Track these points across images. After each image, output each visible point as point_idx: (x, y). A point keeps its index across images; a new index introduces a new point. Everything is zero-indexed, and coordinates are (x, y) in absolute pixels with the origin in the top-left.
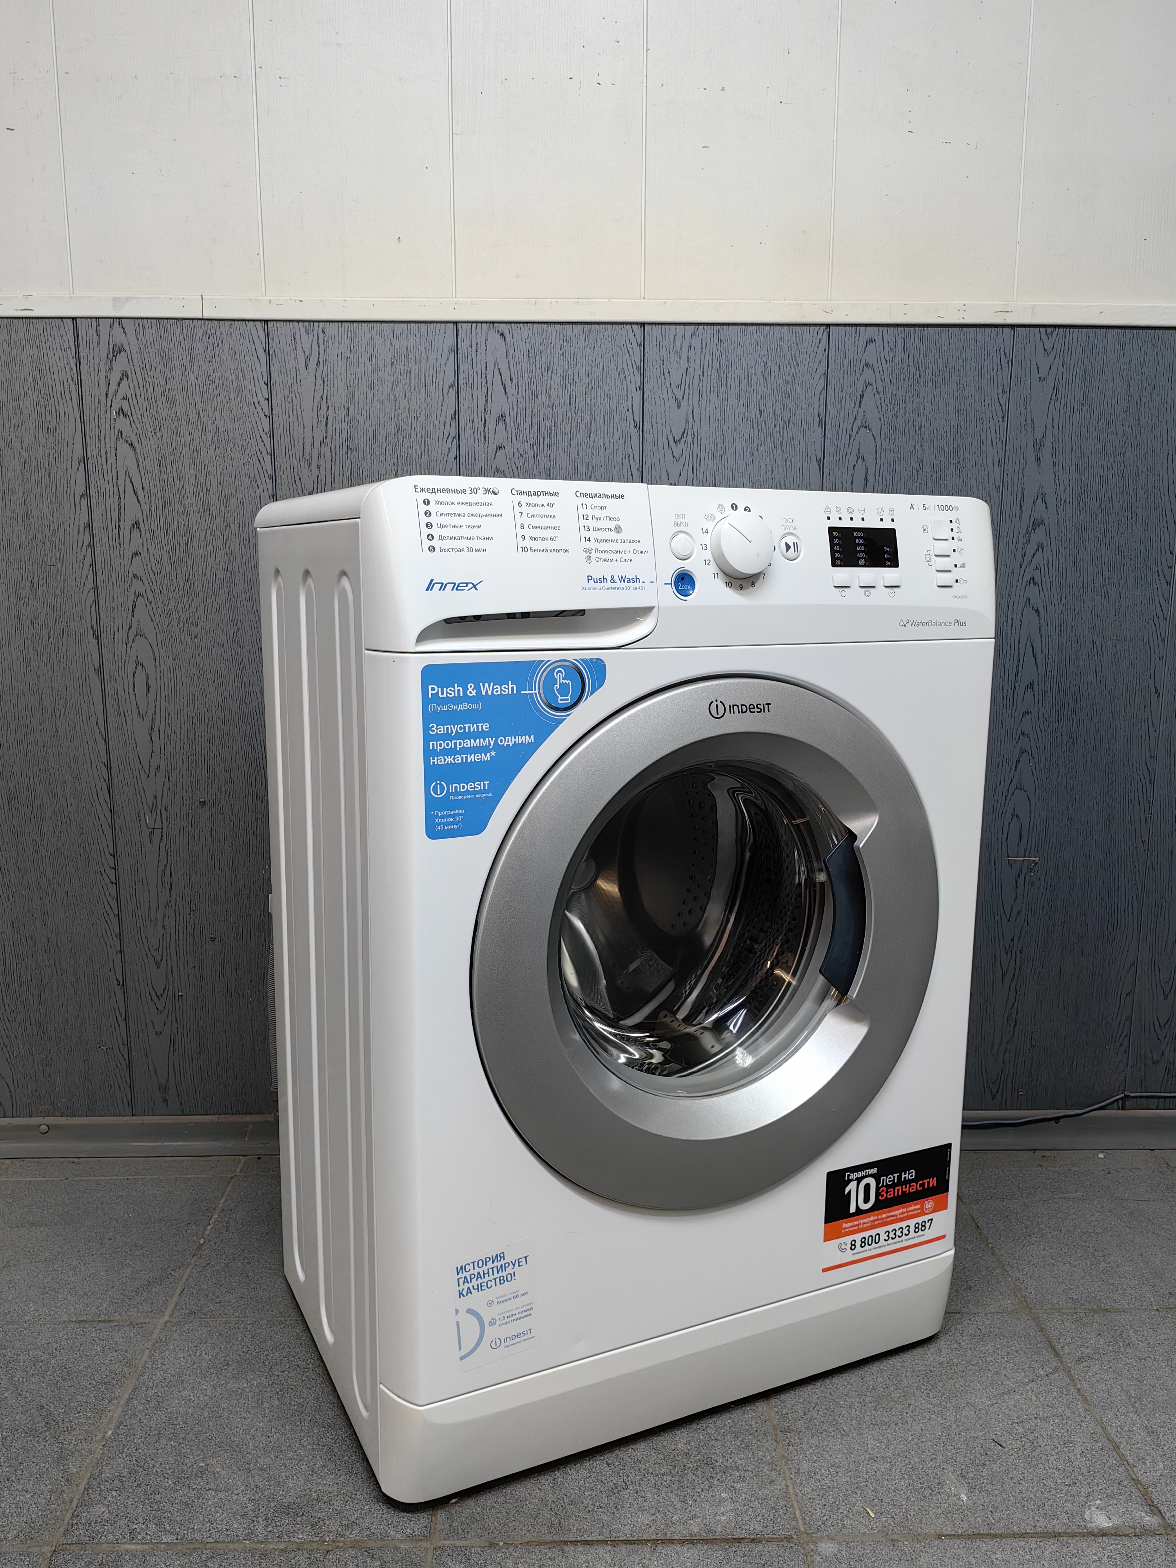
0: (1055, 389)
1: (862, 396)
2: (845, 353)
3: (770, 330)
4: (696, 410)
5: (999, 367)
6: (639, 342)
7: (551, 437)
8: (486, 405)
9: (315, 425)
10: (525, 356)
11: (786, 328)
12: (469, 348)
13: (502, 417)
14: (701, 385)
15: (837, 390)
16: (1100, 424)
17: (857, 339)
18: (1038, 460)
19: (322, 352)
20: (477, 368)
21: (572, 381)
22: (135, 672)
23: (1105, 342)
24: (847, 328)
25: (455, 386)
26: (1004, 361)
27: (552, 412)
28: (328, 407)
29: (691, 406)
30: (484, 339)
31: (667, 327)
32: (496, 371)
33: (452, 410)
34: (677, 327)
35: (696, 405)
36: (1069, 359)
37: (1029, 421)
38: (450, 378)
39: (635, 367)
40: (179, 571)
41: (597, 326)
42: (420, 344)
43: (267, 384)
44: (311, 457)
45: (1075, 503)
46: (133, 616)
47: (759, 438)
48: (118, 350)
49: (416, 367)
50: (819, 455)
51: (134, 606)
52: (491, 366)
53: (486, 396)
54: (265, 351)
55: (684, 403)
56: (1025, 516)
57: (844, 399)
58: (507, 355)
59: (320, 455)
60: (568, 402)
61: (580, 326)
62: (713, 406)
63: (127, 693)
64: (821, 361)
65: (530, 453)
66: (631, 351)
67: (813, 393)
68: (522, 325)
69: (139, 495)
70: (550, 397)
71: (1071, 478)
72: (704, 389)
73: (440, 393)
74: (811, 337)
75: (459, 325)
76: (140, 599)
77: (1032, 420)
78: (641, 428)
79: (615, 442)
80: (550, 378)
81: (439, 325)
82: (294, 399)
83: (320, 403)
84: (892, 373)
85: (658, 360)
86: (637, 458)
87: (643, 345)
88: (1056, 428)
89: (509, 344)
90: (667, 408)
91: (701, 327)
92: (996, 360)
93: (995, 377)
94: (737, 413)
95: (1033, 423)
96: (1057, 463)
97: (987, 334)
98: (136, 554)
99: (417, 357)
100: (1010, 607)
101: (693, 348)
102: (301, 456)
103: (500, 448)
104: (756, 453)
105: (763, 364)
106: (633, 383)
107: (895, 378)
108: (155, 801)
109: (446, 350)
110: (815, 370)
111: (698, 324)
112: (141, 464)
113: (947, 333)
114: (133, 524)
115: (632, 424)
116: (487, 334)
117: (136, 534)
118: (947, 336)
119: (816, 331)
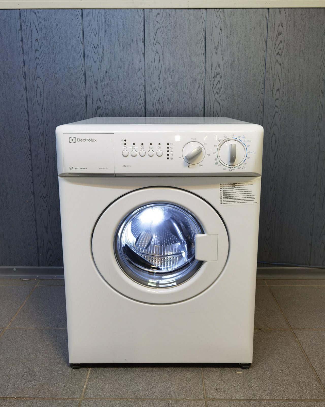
0: (221, 30)
1: (156, 32)
2: (150, 18)
3: (124, 11)
4: (101, 38)
5: (202, 22)
6: (81, 15)
7: (53, 47)
8: (31, 36)
10: (43, 20)
11: (129, 10)
12: (24, 18)
13: (37, 40)
14: (102, 29)
15: (148, 31)
16: (237, 41)
17: (153, 14)
18: (216, 53)
20: (28, 24)
21: (59, 28)
23: (237, 13)
24: (150, 9)
25: (21, 30)
26: (203, 21)
27: (53, 39)
29: (99, 36)
30: (29, 14)
31: (90, 10)
32: (34, 25)
33: (20, 38)
34: (93, 10)
35: (101, 36)
36: (225, 19)
37: (213, 40)
38: (19, 27)
39: (80, 23)
41: (66, 10)
42: (8, 16)
45: (230, 67)
47: (123, 46)
49: (8, 24)
50: (143, 52)
52: (32, 23)
53: (31, 33)
55: (97, 35)
56: (213, 72)
57: (150, 34)
58: (37, 20)
60: (58, 35)
61: (61, 10)
62: (106, 36)
64: (142, 21)
65: (47, 52)
66: (78, 18)
67: (140, 31)
68: (41, 10)
70: (53, 33)
71: (228, 59)
72: (104, 30)
73: (16, 33)
74: (138, 12)
75: (21, 10)
77: (214, 40)
78: (83, 44)
79: (75, 48)
80: (52, 27)
81: (14, 10)
84: (166, 25)
85: (87, 21)
86: (83, 53)
87: (82, 16)
88: (222, 43)
89: (38, 16)
90: (92, 37)
91: (101, 10)
92: (201, 20)
93: (201, 26)
94: (115, 38)
95: (214, 41)
96: (223, 54)
97: (197, 12)
99: (8, 21)
100: (210, 102)
101: (99, 17)
103: (37, 50)
104: (122, 51)
105: (123, 22)
106: (80, 29)
107: (167, 26)
109: (17, 18)
110: (140, 24)
111: (100, 9)
113: (184, 11)
115: (80, 42)
116: (30, 13)
118: (184, 12)
119: (140, 11)
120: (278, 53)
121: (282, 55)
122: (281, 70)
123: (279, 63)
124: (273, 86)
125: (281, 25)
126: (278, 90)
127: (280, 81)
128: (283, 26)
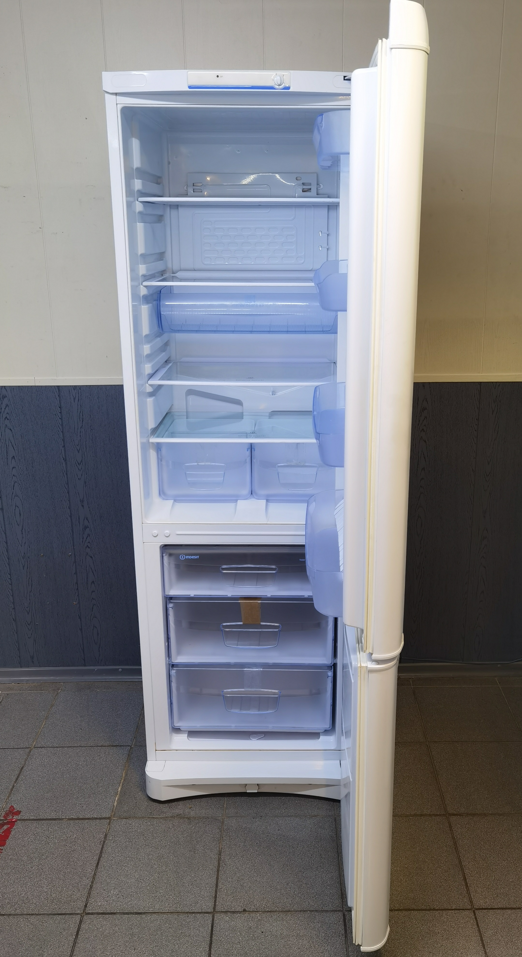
9: (78, 422)
19: (80, 396)
22: (15, 509)
28: (83, 415)
40: (30, 474)
43: (60, 407)
44: (77, 433)
46: (13, 489)
48: (4, 397)
51: (14, 486)
54: (59, 396)
59: (80, 432)
63: (12, 517)
69: (14, 447)
76: (16, 483)
82: (70, 412)
83: (80, 414)
98: (13, 468)
102: (74, 432)
108: (24, 555)
112: (14, 436)
114: (12, 457)
117: (13, 460)
120: (423, 429)
121: (428, 432)
122: (427, 448)
123: (424, 440)
124: (418, 465)
125: (425, 400)
126: (423, 469)
127: (425, 459)
128: (427, 402)
